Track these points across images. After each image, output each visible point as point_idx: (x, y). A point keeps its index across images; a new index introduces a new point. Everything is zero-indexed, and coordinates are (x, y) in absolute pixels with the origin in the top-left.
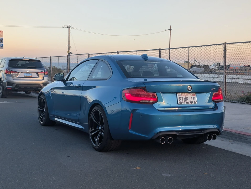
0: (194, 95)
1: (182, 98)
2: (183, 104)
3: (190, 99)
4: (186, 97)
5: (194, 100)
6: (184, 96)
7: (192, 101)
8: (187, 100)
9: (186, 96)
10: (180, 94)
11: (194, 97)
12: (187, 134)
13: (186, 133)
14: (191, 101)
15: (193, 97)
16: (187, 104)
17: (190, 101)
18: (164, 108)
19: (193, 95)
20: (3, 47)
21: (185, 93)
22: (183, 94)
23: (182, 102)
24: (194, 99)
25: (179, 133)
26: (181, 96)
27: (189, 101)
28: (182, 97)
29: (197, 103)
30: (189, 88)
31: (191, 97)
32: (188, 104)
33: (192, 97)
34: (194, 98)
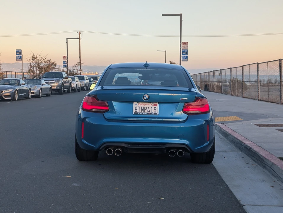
0: (156, 105)
1: (138, 108)
2: (139, 114)
3: (150, 109)
4: (145, 107)
5: (155, 111)
6: (142, 106)
7: (152, 112)
8: (145, 110)
9: (145, 106)
10: (136, 103)
12: (140, 147)
15: (154, 107)
16: (144, 115)
17: (149, 111)
19: (154, 105)
20: (187, 59)
21: (144, 103)
22: (141, 103)
23: (138, 112)
25: (129, 145)
26: (137, 106)
28: (139, 107)
29: (158, 114)
30: (145, 97)
33: (153, 107)
34: (155, 108)
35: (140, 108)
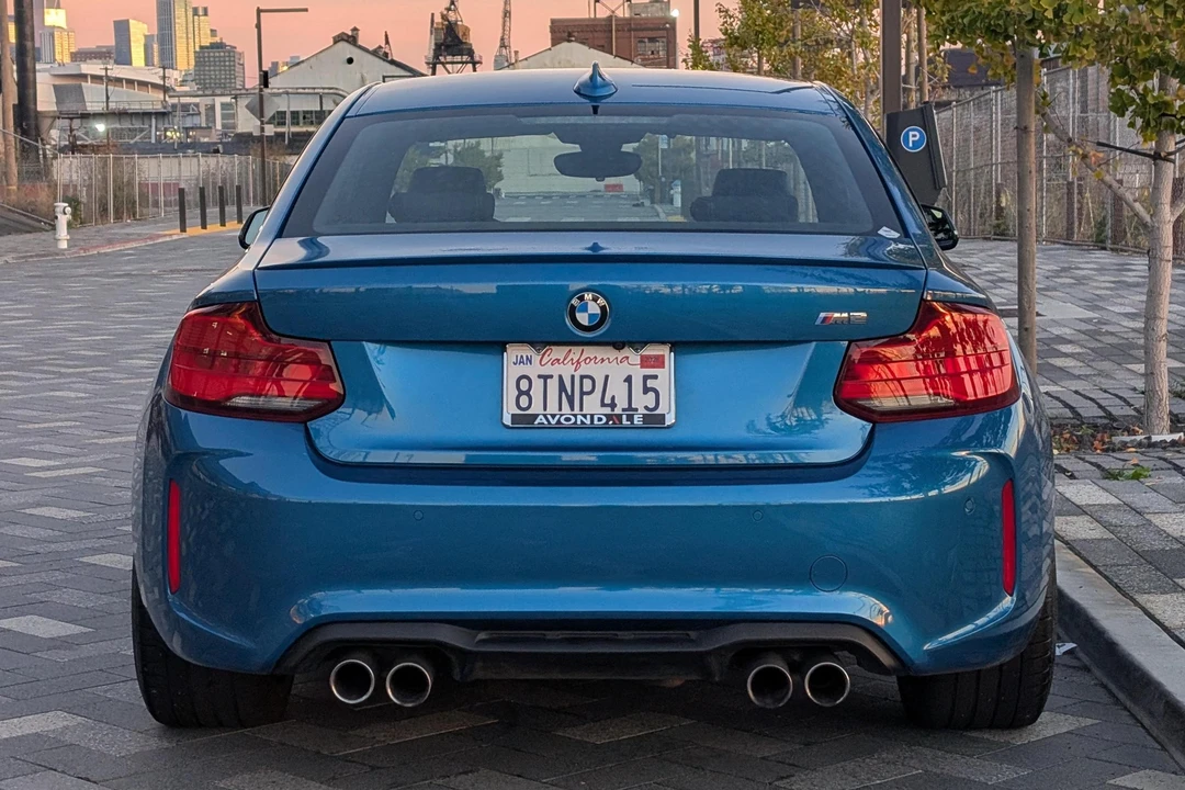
0: (659, 362)
1: (538, 385)
2: (541, 427)
3: (617, 390)
4: (582, 377)
5: (650, 399)
6: (566, 371)
7: (630, 408)
8: (582, 393)
9: (584, 369)
10: (526, 350)
11: (655, 377)
12: (555, 644)
13: (543, 641)
14: (622, 403)
15: (646, 378)
16: (574, 427)
17: (613, 405)
18: (395, 453)
19: (646, 362)
21: (577, 350)
22: (558, 352)
23: (537, 408)
24: (646, 390)
25: (483, 636)
26: (533, 370)
27: (603, 405)
28: (545, 378)
29: (670, 421)
30: (584, 309)
31: (629, 380)
32: (583, 427)
33: (638, 374)
34: (650, 383)
35: (553, 385)
